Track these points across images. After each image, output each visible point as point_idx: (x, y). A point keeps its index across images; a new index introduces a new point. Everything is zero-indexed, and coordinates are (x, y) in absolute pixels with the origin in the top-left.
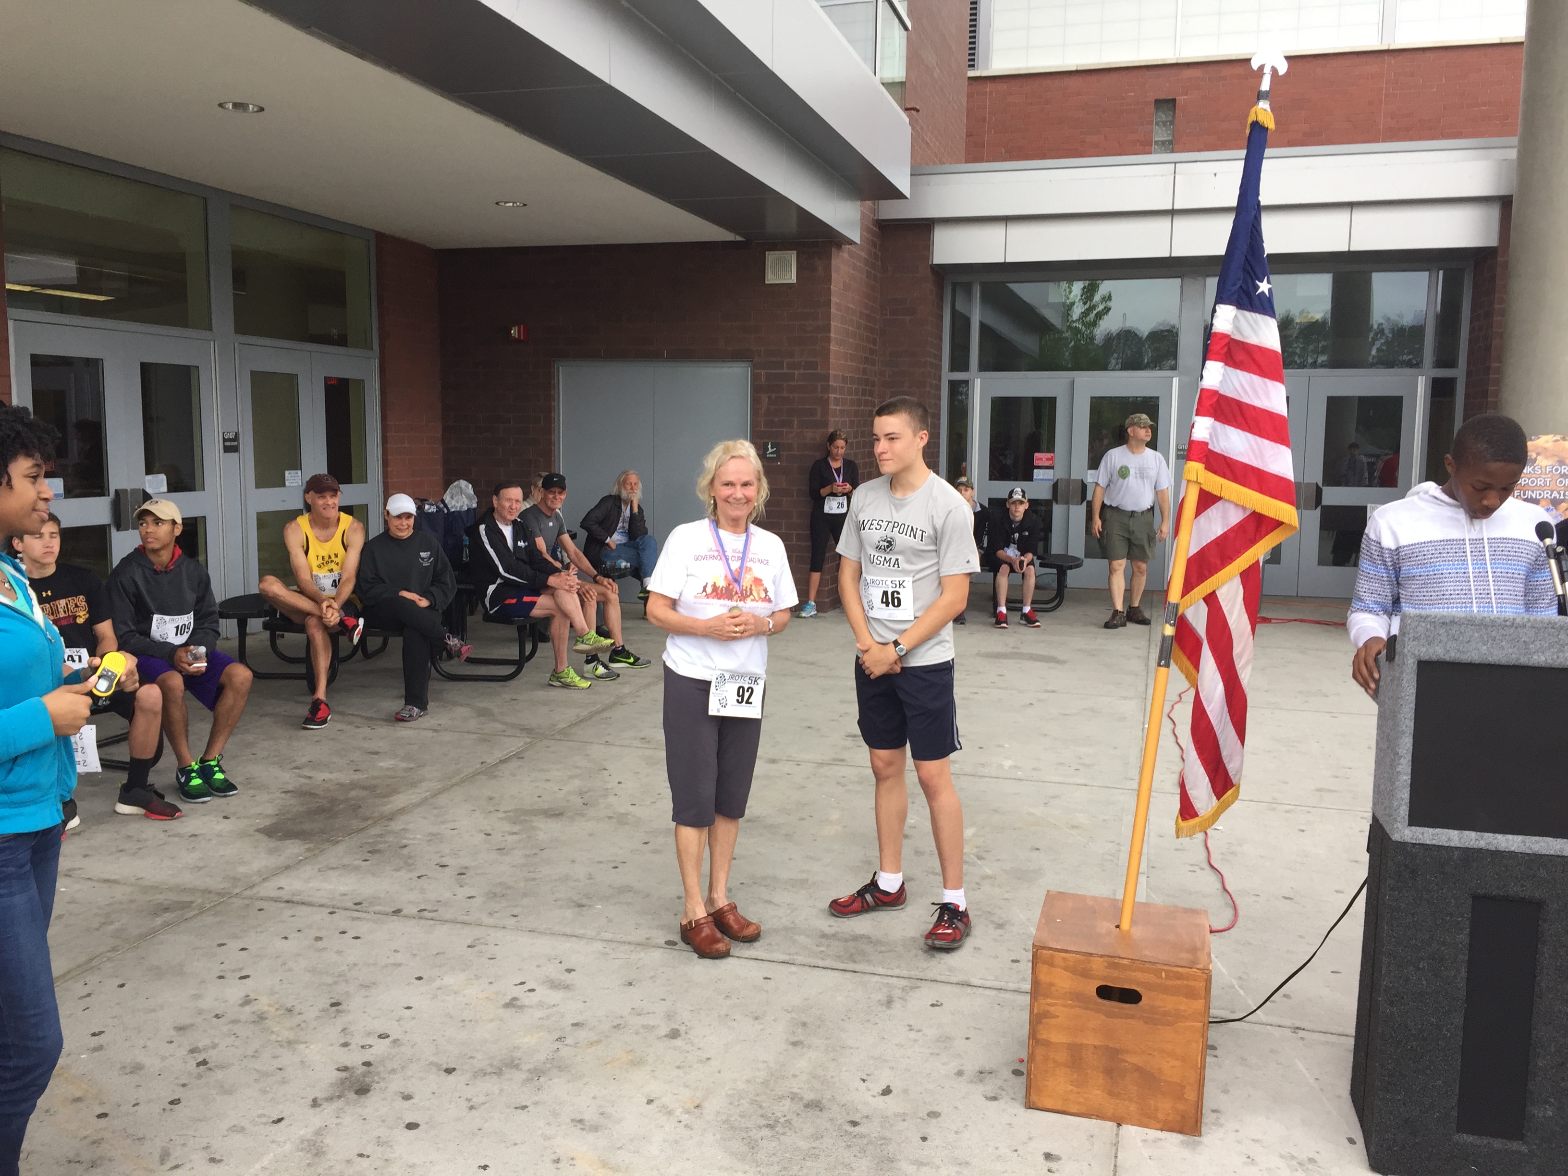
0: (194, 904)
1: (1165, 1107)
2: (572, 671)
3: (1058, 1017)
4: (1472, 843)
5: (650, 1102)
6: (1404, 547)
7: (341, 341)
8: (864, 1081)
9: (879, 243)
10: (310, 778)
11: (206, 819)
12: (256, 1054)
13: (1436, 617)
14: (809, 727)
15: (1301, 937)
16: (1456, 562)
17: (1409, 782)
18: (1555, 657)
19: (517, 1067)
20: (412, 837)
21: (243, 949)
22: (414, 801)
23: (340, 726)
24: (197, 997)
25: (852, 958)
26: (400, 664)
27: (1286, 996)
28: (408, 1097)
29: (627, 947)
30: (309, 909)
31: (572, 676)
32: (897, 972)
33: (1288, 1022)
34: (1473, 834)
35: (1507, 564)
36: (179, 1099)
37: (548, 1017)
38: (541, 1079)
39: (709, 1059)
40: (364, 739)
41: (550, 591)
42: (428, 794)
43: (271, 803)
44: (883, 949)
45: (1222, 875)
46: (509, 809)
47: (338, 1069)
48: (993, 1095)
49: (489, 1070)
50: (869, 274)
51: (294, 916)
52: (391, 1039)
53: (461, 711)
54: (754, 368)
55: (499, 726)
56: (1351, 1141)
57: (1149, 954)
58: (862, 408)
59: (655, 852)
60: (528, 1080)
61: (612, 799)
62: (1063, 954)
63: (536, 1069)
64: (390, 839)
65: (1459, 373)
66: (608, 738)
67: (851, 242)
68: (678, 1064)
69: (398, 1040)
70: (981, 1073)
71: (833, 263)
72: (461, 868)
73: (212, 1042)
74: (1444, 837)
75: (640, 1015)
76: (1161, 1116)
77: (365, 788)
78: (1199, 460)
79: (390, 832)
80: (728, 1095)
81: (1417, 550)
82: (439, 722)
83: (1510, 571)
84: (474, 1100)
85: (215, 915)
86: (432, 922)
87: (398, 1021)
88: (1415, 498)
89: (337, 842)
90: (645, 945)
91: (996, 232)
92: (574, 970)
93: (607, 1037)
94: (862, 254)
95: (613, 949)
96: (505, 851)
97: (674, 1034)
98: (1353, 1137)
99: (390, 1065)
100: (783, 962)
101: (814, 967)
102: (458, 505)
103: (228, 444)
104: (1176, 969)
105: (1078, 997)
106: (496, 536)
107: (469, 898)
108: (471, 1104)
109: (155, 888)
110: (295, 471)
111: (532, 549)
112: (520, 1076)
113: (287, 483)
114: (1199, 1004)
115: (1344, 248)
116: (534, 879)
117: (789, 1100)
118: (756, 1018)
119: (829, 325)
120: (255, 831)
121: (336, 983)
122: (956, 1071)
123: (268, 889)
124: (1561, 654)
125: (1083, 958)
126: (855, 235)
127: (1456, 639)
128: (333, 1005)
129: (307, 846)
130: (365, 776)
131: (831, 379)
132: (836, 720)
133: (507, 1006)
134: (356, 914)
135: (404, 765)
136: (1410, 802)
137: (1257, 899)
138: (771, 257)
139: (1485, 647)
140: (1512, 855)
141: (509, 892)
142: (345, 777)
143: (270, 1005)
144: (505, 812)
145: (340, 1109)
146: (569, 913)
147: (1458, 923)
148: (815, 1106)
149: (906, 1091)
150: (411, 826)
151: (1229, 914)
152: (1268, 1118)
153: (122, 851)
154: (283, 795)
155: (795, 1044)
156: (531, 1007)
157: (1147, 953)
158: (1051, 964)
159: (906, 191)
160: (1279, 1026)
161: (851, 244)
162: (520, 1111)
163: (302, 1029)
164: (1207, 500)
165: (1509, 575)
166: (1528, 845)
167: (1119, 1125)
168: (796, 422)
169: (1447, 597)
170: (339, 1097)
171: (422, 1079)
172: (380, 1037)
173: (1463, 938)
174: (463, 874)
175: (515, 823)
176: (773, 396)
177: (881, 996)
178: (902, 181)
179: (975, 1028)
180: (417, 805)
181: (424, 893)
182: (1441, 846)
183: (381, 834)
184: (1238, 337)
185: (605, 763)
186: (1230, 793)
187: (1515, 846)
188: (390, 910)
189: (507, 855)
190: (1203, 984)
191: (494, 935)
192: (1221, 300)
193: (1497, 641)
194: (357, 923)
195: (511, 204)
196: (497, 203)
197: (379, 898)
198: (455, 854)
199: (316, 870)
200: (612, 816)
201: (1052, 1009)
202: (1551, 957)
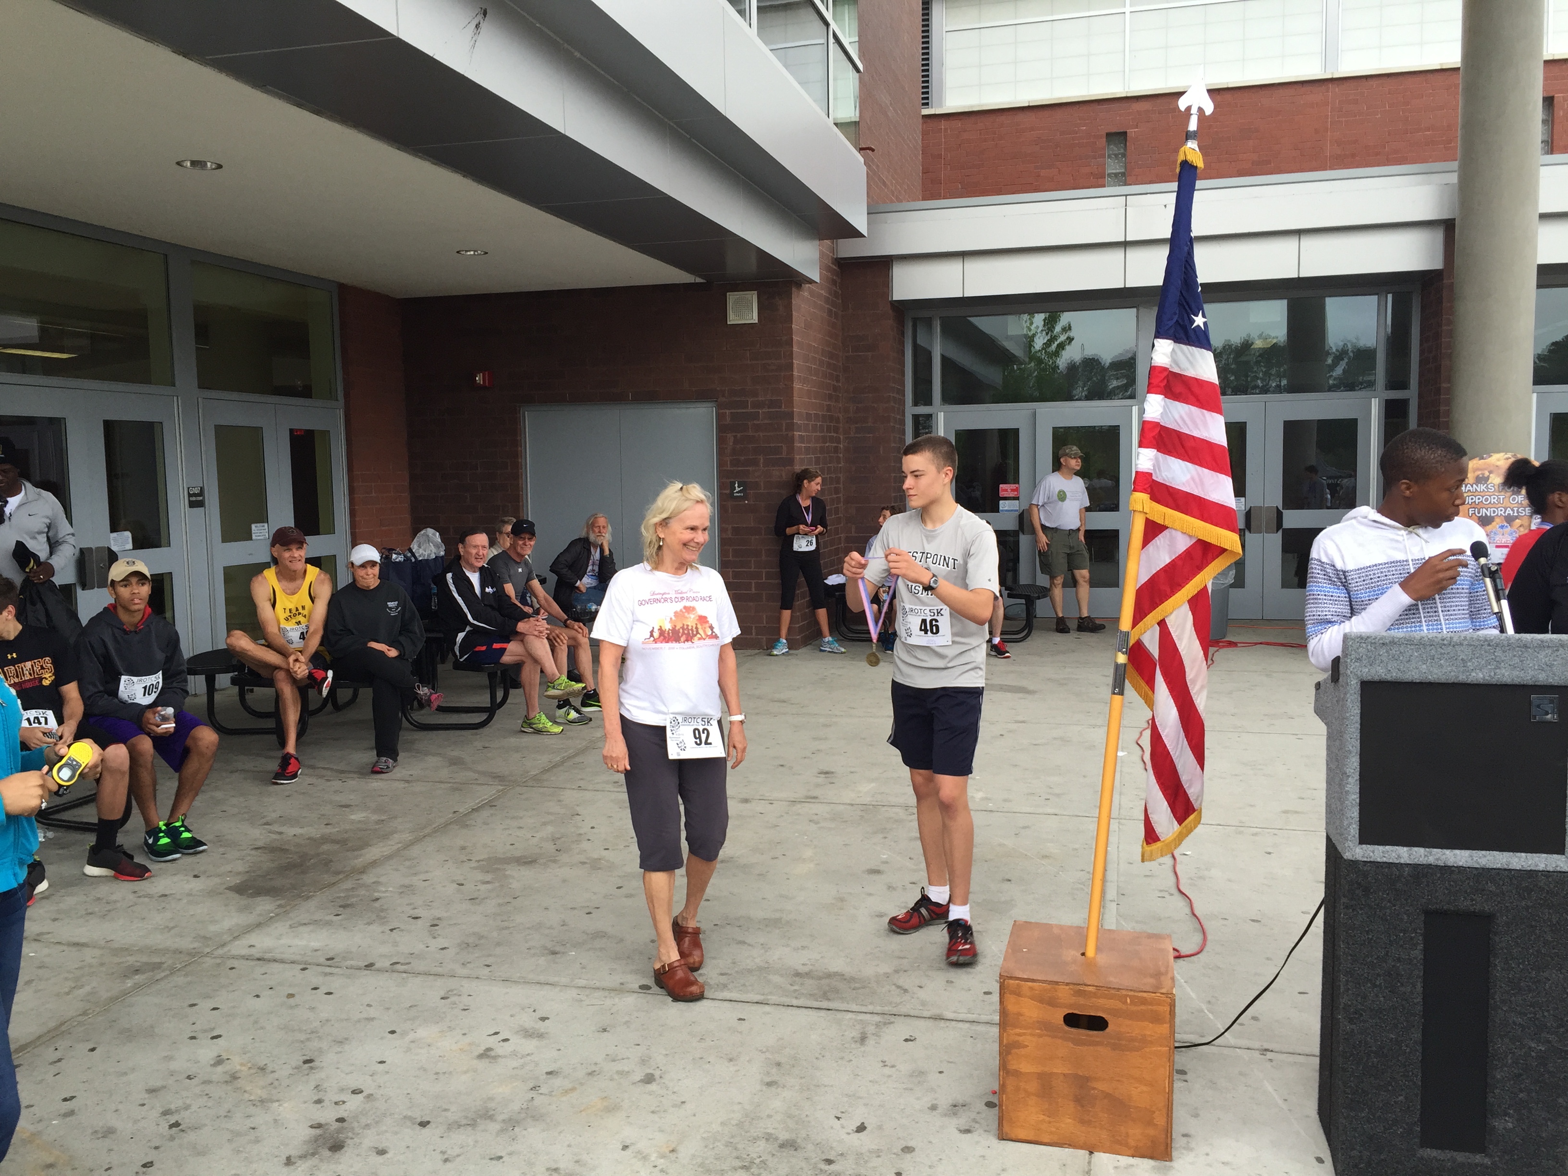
0: (165, 965)
1: (1135, 1133)
2: (543, 717)
3: (1027, 1046)
4: (1421, 859)
5: (625, 1148)
7: (306, 392)
8: (838, 1118)
9: (839, 281)
10: (281, 833)
11: (176, 879)
12: (229, 1114)
14: (782, 766)
15: (1268, 959)
17: (1358, 800)
18: (1492, 674)
19: (491, 1118)
20: (383, 889)
21: (214, 1009)
22: (385, 854)
23: (309, 780)
24: (169, 1058)
25: (825, 996)
26: (370, 715)
27: (1255, 1018)
28: (382, 1152)
29: (600, 993)
30: (282, 965)
31: (544, 722)
32: (870, 1008)
33: (1257, 1045)
34: (1421, 851)
36: (152, 1162)
37: (522, 1066)
38: (516, 1129)
39: (683, 1102)
40: (335, 792)
41: (519, 638)
42: (400, 845)
43: (243, 859)
44: (857, 985)
45: (1190, 900)
46: (482, 857)
47: (311, 1127)
48: (967, 1128)
49: (464, 1122)
50: (829, 312)
51: (266, 973)
52: (364, 1094)
53: (432, 761)
54: (719, 407)
55: (471, 775)
56: (1320, 1160)
57: (1114, 980)
58: (827, 445)
59: (628, 896)
60: (502, 1130)
61: (585, 845)
62: (1030, 984)
63: (510, 1119)
64: (363, 892)
65: (1411, 394)
66: (581, 783)
67: (811, 281)
68: (653, 1108)
69: (372, 1095)
70: (955, 1106)
71: (794, 302)
72: (434, 919)
73: (184, 1103)
74: (1394, 855)
75: (614, 1061)
76: (1132, 1143)
77: (336, 842)
78: (1144, 491)
79: (364, 885)
80: (703, 1139)
81: (1364, 574)
82: (410, 773)
84: (449, 1152)
85: (186, 975)
86: (404, 975)
87: (371, 1076)
89: (308, 898)
90: (620, 990)
91: (954, 268)
92: (548, 1018)
93: (581, 1084)
94: (823, 292)
95: (587, 996)
96: (477, 901)
97: (649, 1079)
98: (1322, 1156)
99: (363, 1121)
100: (757, 1003)
101: (788, 1006)
102: (426, 554)
103: (194, 499)
104: (1140, 994)
105: (1045, 1026)
106: (464, 584)
107: (442, 949)
108: (446, 1156)
109: (125, 950)
110: (262, 524)
111: (501, 595)
112: (494, 1127)
113: (254, 537)
114: (1164, 1029)
115: (1294, 275)
116: (507, 928)
117: (764, 1140)
118: (731, 1060)
119: (792, 363)
120: (226, 889)
121: (308, 1039)
122: (929, 1105)
123: (239, 948)
124: (1498, 670)
125: (1049, 987)
126: (815, 276)
127: (1397, 660)
128: (306, 1062)
129: (279, 902)
130: (337, 830)
131: (795, 417)
132: (809, 758)
133: (481, 1056)
134: (328, 970)
135: (375, 817)
136: (1360, 821)
137: (1225, 922)
138: (732, 298)
139: (1424, 666)
140: (1461, 870)
141: (482, 941)
142: (314, 831)
143: (242, 1065)
144: (478, 861)
145: (315, 1167)
146: (542, 961)
147: (1412, 938)
148: (790, 1145)
149: (880, 1127)
150: (381, 880)
151: (1198, 938)
152: (1237, 1141)
153: (91, 914)
154: (253, 852)
155: (769, 1084)
156: (505, 1057)
157: (1112, 979)
158: (1018, 993)
159: (863, 229)
160: (1248, 1049)
161: (811, 283)
162: (494, 1162)
163: (275, 1088)
164: (1153, 530)
166: (1475, 859)
167: (1091, 1153)
168: (762, 461)
170: (313, 1154)
171: (396, 1133)
172: (354, 1092)
173: (1417, 953)
174: (436, 925)
175: (488, 872)
176: (739, 435)
177: (855, 1034)
178: (859, 220)
179: (949, 1062)
180: (389, 857)
181: (397, 946)
182: (1392, 863)
183: (353, 888)
184: (1176, 370)
185: (578, 808)
186: (1192, 817)
187: (1463, 860)
188: (362, 964)
189: (479, 904)
190: (1167, 1008)
191: (468, 986)
192: (1159, 335)
193: (1437, 660)
194: (329, 978)
195: (472, 253)
196: (458, 252)
197: (351, 952)
198: (428, 905)
199: (288, 926)
200: (585, 861)
201: (1021, 1039)
202: (1503, 969)
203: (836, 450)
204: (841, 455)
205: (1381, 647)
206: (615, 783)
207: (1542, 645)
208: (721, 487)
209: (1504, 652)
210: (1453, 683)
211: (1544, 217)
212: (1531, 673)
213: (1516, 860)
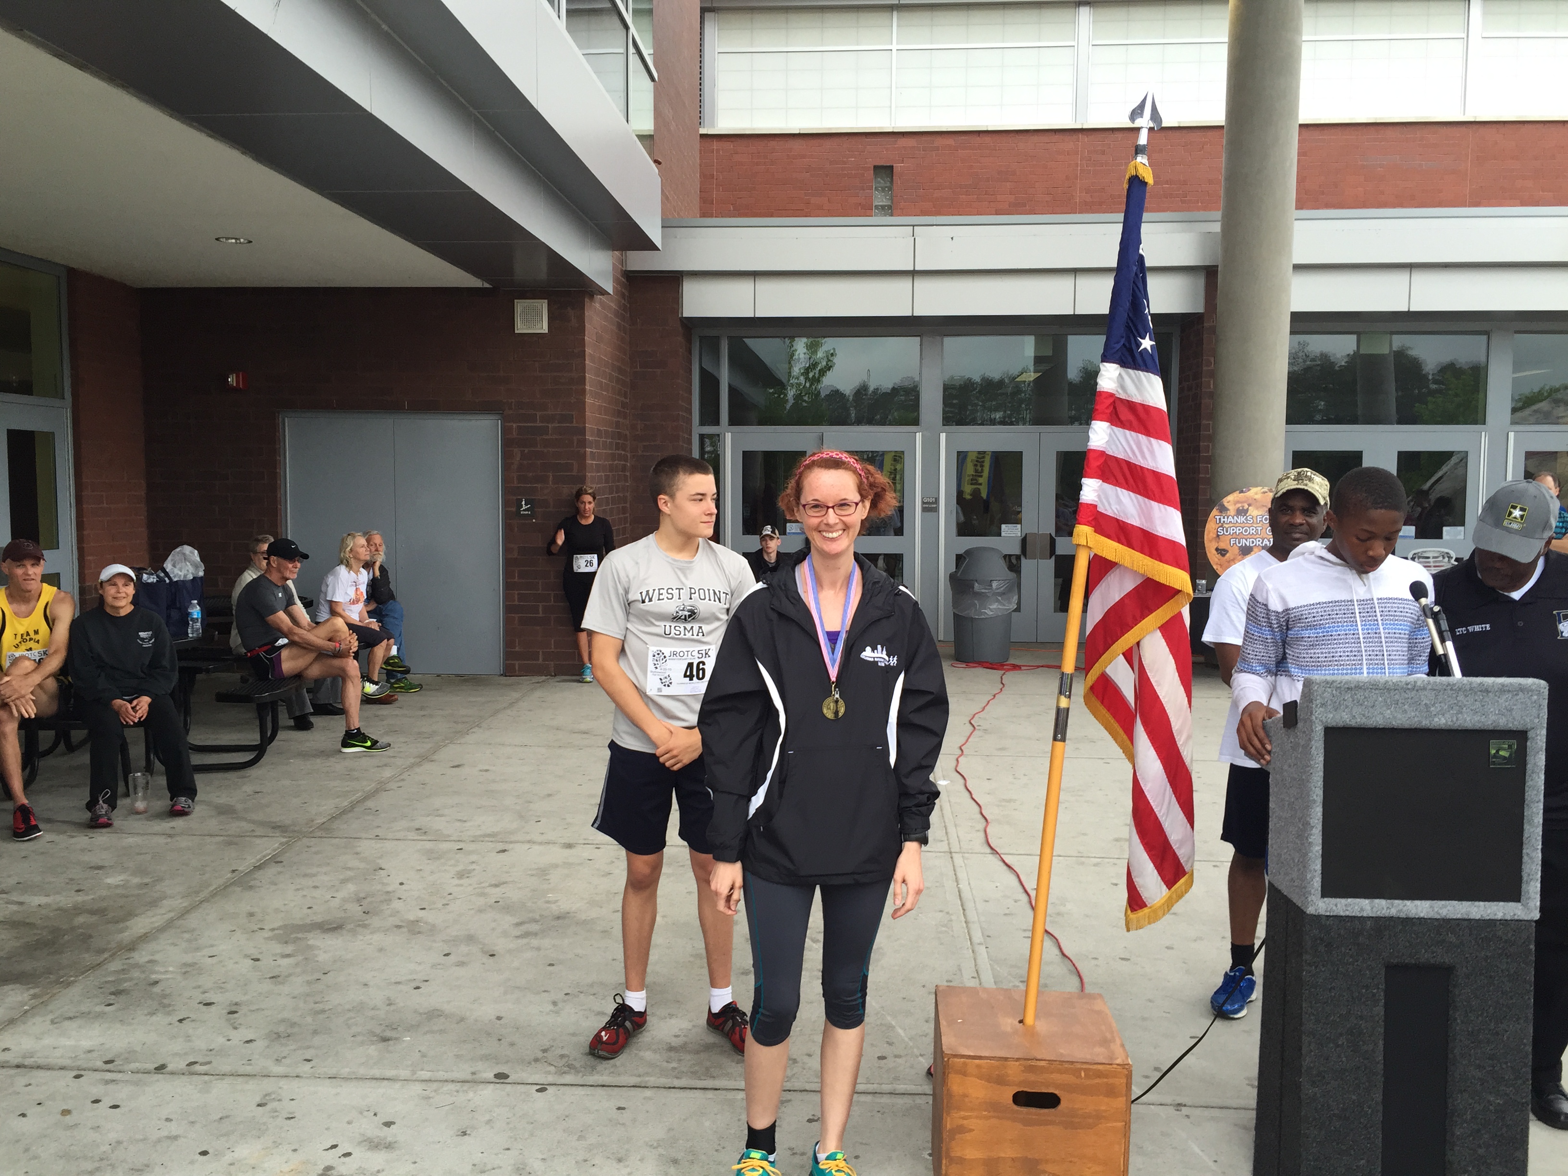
3: (973, 1130)
4: (1383, 912)
6: (1293, 609)
7: (25, 388)
9: (627, 294)
10: (21, 903)
13: (1341, 682)
16: (1345, 624)
17: (1320, 852)
18: (1455, 719)
20: (162, 970)
22: (156, 925)
23: (51, 836)
27: (1157, 1069)
29: (451, 1086)
30: (47, 1073)
34: (1383, 902)
35: (1394, 624)
40: (83, 850)
46: (276, 925)
50: (619, 326)
51: (30, 1085)
54: (505, 420)
55: (244, 824)
57: (1065, 1053)
58: (616, 462)
59: (461, 964)
61: (396, 905)
62: (977, 1061)
64: (136, 974)
66: (378, 832)
67: (603, 292)
71: (587, 314)
72: (230, 1005)
74: (1356, 908)
75: (483, 1172)
77: (92, 912)
78: (1088, 524)
79: (137, 966)
81: (1306, 612)
83: (1397, 631)
86: (206, 1078)
88: (1300, 558)
89: (69, 984)
90: (474, 1081)
91: (745, 287)
92: (393, 1123)
94: (612, 305)
95: (435, 1091)
96: (279, 979)
100: (633, 1086)
101: (670, 1088)
102: (182, 574)
104: (1095, 1067)
105: (994, 1107)
107: (248, 1042)
114: (1120, 1103)
115: (1068, 311)
118: (620, 1160)
119: (585, 377)
124: (1460, 715)
125: (997, 1063)
126: (608, 286)
127: (1361, 705)
129: (33, 991)
130: (91, 897)
131: (587, 433)
134: (109, 1076)
135: (136, 880)
136: (1322, 873)
138: (520, 306)
139: (1389, 711)
140: (1421, 921)
141: (296, 1030)
142: (66, 899)
144: (273, 930)
146: (373, 1050)
147: (1374, 995)
150: (157, 957)
157: (1062, 1051)
158: (963, 1072)
159: (658, 244)
160: (1161, 1105)
161: (603, 295)
165: (1397, 635)
168: (551, 478)
169: (1337, 658)
173: (1380, 1010)
174: (235, 1012)
175: (286, 943)
176: (526, 450)
178: (654, 232)
179: (861, 1143)
180: (162, 929)
181: (189, 1041)
182: (1354, 917)
183: (123, 970)
184: (1123, 396)
185: (379, 861)
186: (1182, 881)
187: (1424, 912)
188: (152, 1066)
189: (281, 983)
190: (1124, 1081)
191: (287, 1087)
192: (1105, 359)
193: (1400, 705)
194: (111, 1087)
195: (233, 241)
196: (217, 239)
197: (135, 1052)
198: (221, 987)
199: (49, 1022)
200: (400, 924)
201: (965, 1122)
202: (1462, 1022)
203: (624, 466)
204: (628, 474)
205: (1346, 692)
206: (418, 829)
207: (1503, 690)
208: (506, 503)
209: (1466, 696)
210: (1416, 729)
211: (1298, 268)
212: (1492, 718)
213: (1476, 909)
